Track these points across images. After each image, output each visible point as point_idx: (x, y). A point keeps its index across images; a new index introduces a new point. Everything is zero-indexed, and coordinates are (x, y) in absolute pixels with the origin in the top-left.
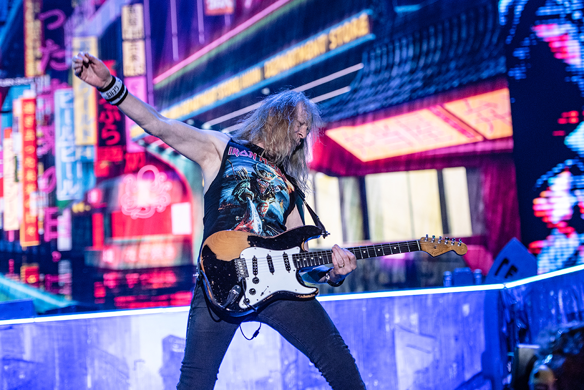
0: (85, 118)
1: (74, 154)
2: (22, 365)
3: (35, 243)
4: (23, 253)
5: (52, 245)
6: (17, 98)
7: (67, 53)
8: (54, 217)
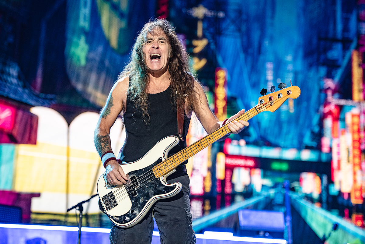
4: (353, 207)
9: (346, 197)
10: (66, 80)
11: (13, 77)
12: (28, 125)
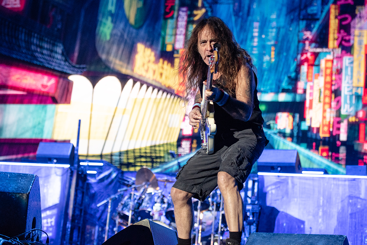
0: (359, 72)
1: (351, 91)
2: (359, 200)
3: (327, 135)
4: (321, 140)
5: (337, 137)
6: (323, 58)
7: (352, 37)
8: (339, 123)
9: (315, 131)
10: (95, 52)
11: (59, 54)
12: (66, 90)
